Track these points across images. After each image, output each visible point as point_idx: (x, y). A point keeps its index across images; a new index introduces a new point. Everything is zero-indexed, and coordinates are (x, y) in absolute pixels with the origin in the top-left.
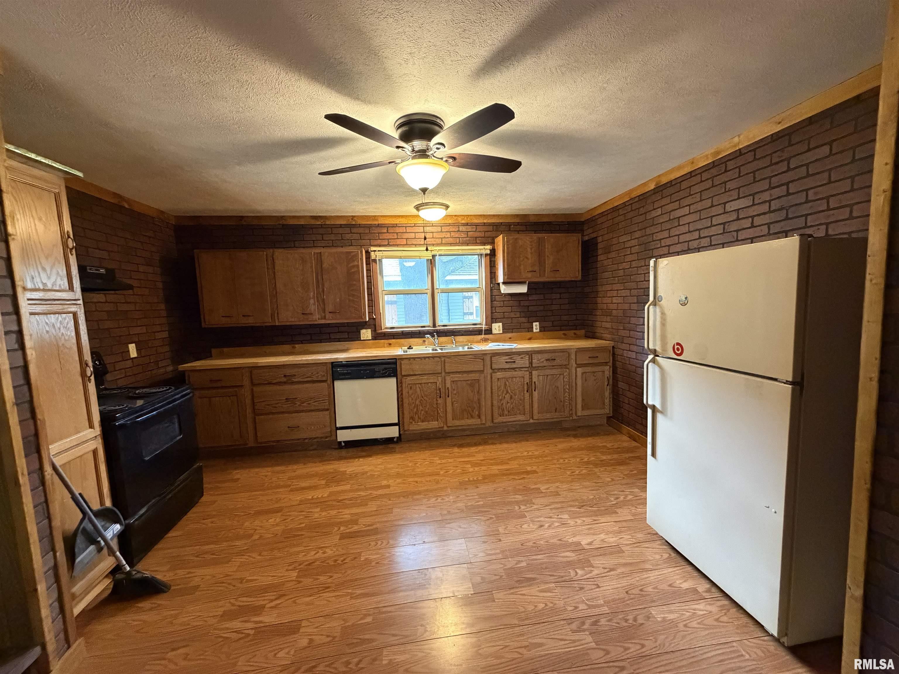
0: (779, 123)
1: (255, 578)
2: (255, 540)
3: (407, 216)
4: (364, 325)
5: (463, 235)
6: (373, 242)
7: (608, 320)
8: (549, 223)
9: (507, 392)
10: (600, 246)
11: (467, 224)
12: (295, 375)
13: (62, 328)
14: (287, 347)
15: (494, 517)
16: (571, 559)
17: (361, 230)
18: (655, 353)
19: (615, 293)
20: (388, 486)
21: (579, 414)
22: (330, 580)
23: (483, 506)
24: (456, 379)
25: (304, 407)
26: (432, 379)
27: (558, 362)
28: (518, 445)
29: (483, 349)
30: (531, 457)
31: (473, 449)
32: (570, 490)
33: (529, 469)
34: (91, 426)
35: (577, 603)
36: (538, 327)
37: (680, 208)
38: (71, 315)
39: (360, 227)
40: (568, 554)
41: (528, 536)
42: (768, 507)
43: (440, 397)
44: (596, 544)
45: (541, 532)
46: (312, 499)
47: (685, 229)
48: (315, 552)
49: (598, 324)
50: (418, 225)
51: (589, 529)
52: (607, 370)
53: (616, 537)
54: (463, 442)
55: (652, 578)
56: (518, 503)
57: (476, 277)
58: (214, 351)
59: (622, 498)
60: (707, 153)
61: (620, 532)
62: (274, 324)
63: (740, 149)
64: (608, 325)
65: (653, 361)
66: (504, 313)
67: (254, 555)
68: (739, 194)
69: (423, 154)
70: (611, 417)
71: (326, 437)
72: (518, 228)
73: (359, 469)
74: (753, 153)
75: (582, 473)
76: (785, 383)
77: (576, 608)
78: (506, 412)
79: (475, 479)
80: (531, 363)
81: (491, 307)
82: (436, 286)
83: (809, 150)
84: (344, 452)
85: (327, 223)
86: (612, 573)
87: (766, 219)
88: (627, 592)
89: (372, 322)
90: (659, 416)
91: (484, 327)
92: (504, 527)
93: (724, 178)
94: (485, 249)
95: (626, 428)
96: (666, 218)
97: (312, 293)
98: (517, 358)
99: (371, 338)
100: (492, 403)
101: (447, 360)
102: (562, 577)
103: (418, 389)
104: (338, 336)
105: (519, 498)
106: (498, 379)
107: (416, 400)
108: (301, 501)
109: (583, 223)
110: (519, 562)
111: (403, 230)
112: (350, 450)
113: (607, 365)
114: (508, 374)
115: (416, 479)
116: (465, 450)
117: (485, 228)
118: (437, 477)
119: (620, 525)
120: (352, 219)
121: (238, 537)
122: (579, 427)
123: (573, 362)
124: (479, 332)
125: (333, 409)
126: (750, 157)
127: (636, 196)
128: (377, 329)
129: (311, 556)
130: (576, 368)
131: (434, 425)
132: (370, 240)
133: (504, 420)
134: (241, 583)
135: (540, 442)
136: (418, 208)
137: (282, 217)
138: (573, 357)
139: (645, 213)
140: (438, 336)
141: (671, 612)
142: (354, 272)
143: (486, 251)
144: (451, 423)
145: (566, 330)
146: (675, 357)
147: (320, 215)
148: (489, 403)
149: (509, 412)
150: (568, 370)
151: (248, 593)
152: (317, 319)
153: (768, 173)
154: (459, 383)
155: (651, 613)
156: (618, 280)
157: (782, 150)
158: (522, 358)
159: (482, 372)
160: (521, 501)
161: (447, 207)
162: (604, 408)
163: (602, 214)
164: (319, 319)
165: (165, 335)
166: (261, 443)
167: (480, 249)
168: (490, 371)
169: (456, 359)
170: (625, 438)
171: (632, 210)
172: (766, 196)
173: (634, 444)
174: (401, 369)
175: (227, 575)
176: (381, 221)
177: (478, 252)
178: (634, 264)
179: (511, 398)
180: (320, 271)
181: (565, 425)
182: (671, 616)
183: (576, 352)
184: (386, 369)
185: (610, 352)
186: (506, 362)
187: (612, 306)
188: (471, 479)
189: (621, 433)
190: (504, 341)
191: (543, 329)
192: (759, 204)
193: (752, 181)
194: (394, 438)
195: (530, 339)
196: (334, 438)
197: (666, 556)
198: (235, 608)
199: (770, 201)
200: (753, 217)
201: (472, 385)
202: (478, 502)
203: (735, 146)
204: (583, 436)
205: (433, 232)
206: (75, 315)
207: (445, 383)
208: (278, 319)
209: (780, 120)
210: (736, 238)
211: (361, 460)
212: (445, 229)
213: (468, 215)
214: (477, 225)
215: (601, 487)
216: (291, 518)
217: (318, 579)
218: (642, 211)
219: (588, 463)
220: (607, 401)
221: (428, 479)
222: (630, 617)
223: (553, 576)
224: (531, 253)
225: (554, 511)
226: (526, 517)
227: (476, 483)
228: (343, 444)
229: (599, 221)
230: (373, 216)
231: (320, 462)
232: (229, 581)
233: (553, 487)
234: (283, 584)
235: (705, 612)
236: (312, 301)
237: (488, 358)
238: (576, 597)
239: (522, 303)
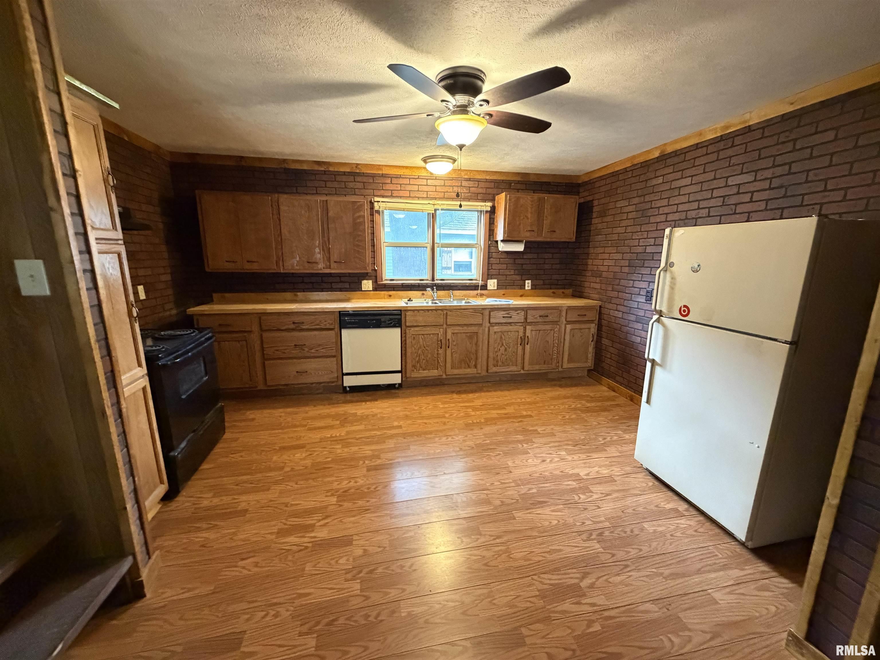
0: (792, 104)
1: (297, 502)
2: (288, 472)
3: (411, 167)
4: (365, 276)
5: (465, 190)
6: (377, 193)
7: (598, 280)
8: (548, 184)
9: (503, 345)
10: (595, 209)
11: (469, 180)
12: (303, 323)
13: (110, 269)
14: (288, 295)
15: (501, 453)
16: (574, 486)
17: (365, 179)
18: (660, 313)
19: (606, 256)
20: (400, 427)
21: (565, 366)
22: (368, 504)
23: (491, 444)
24: (456, 331)
25: (312, 353)
26: (434, 330)
27: (550, 318)
28: (512, 393)
29: (483, 304)
30: (524, 404)
31: (471, 396)
32: (564, 432)
33: (525, 413)
34: (140, 365)
35: (583, 519)
36: (530, 285)
37: (682, 178)
38: (116, 255)
39: (364, 176)
40: (570, 483)
41: (534, 469)
42: (753, 443)
43: (441, 348)
44: (593, 475)
45: (544, 465)
46: (331, 437)
47: (685, 199)
48: (347, 482)
49: (587, 284)
50: (422, 177)
51: (585, 463)
52: (593, 328)
53: (608, 469)
54: (461, 389)
55: (641, 501)
56: (520, 442)
57: (475, 233)
58: (215, 296)
59: (609, 439)
60: (717, 126)
61: (612, 466)
62: (279, 271)
63: (749, 126)
64: (597, 286)
65: (658, 321)
66: (499, 270)
67: (291, 484)
68: (742, 169)
69: (463, 109)
70: (592, 370)
71: (333, 382)
72: (519, 186)
73: (367, 412)
74: (761, 131)
75: (572, 417)
76: (783, 343)
77: (583, 523)
78: (500, 363)
79: (478, 421)
80: (526, 319)
81: (488, 264)
82: (437, 240)
83: (816, 133)
84: (349, 397)
85: (330, 169)
86: (608, 497)
87: (765, 195)
88: (623, 512)
89: (373, 274)
90: (658, 369)
91: (480, 283)
92: (512, 461)
93: (730, 152)
94: (486, 206)
95: (605, 380)
96: (667, 187)
97: (317, 242)
98: (513, 313)
99: (371, 289)
100: (488, 355)
101: (449, 313)
102: (568, 500)
103: (421, 340)
104: (340, 285)
105: (520, 437)
106: (495, 332)
107: (419, 349)
108: (321, 439)
109: (579, 185)
110: (530, 489)
111: (407, 181)
112: (355, 394)
113: (593, 323)
114: (505, 328)
115: (425, 421)
116: (463, 396)
117: (488, 185)
118: (444, 420)
119: (610, 460)
120: (356, 167)
121: (271, 470)
122: (563, 378)
123: (563, 319)
124: (475, 287)
125: (340, 357)
126: (758, 134)
127: (638, 162)
128: (378, 280)
129: (345, 484)
130: (566, 324)
131: (434, 373)
132: (373, 190)
133: (498, 371)
134: (286, 506)
135: (531, 391)
136: (425, 160)
137: (284, 161)
138: (564, 314)
139: (646, 181)
140: (437, 290)
141: (659, 526)
142: (360, 222)
143: (487, 208)
144: (450, 371)
145: (556, 289)
146: (680, 317)
147: (324, 160)
148: (485, 354)
149: (502, 363)
150: (558, 326)
151: (296, 515)
152: (321, 268)
153: (774, 151)
154: (459, 335)
155: (644, 527)
156: (611, 244)
157: (791, 131)
158: (518, 314)
159: (481, 325)
160: (524, 440)
161: (454, 161)
162: (586, 362)
163: (601, 178)
164: (324, 268)
165: (168, 277)
166: (269, 386)
167: (481, 206)
168: (488, 325)
169: (458, 313)
170: (605, 388)
171: (632, 177)
172: (768, 174)
173: (613, 394)
174: (406, 320)
175: (271, 501)
176: (385, 171)
177: (479, 208)
178: (629, 229)
179: (506, 350)
180: (326, 219)
181: (550, 376)
182: (660, 529)
183: (567, 310)
184: (391, 319)
185: (597, 311)
186: (503, 317)
187: (602, 268)
188: (475, 421)
189: (601, 384)
190: (498, 297)
191: (534, 287)
192: (760, 180)
193: (757, 158)
194: (396, 384)
195: (521, 296)
196: (340, 383)
197: (651, 484)
198: (286, 526)
199: (771, 179)
200: (752, 193)
201: (470, 337)
202: (485, 440)
203: (745, 122)
204: (566, 386)
205: (436, 186)
206: (119, 255)
207: (446, 334)
208: (283, 266)
209: (794, 101)
210: (734, 211)
211: (367, 403)
212: (448, 183)
213: (472, 171)
214: (479, 181)
215: (589, 429)
216: (316, 453)
217: (356, 503)
218: (643, 178)
219: (575, 409)
220: (591, 356)
221: (436, 420)
222: (628, 530)
223: (560, 499)
224: (531, 213)
225: (553, 449)
226: (530, 453)
227: (480, 425)
228: (348, 389)
229: (597, 185)
230: (378, 165)
231: (329, 405)
232: (276, 506)
233: (549, 429)
234: (326, 507)
235: (686, 526)
236: (317, 250)
237: (487, 313)
238: (582, 515)
239: (517, 261)
